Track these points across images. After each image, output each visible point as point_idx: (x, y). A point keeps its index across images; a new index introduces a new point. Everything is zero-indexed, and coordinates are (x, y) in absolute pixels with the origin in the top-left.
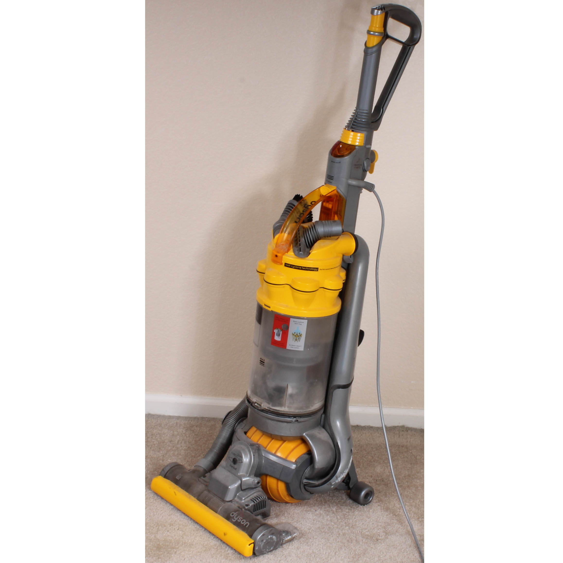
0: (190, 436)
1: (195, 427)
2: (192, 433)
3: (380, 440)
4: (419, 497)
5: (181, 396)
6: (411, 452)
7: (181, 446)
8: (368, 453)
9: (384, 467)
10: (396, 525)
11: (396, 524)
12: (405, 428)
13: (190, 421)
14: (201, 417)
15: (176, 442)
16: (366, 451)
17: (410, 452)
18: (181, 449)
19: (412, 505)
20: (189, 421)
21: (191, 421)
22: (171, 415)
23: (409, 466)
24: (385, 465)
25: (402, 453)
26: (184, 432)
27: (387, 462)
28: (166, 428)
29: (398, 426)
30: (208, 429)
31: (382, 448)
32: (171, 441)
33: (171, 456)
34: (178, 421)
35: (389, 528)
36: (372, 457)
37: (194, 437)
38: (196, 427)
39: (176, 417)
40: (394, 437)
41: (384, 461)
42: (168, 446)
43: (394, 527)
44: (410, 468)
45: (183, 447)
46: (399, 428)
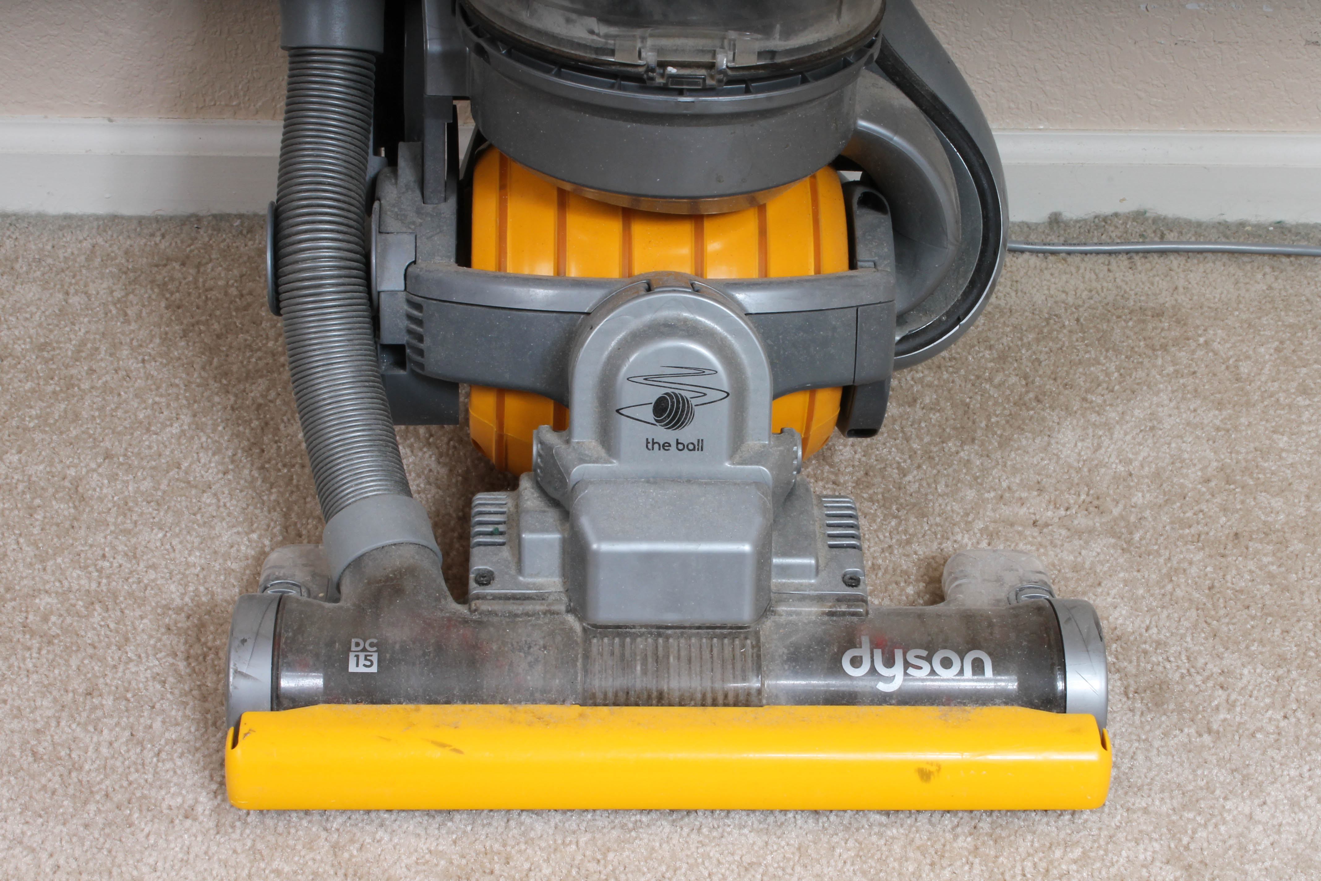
0: (144, 314)
1: (177, 266)
2: (154, 297)
3: (1049, 289)
4: (1307, 601)
5: (110, 120)
6: (1206, 342)
7: (91, 371)
8: (1002, 358)
9: (1090, 431)
10: (1229, 805)
11: (1226, 798)
12: (1150, 221)
13: (158, 239)
14: (215, 216)
15: (70, 347)
16: (991, 348)
17: (1202, 340)
18: (85, 386)
19: (1283, 659)
20: (153, 235)
21: (163, 236)
22: (73, 210)
23: (1211, 417)
24: (1094, 417)
25: (1164, 347)
26: (118, 294)
27: (1100, 400)
28: (35, 280)
29: (1116, 215)
30: (236, 272)
31: (1064, 326)
32: (42, 347)
33: (26, 429)
34: (100, 241)
35: (1195, 831)
36: (1026, 378)
37: (161, 317)
38: (183, 264)
39: (97, 218)
40: (1109, 270)
41: (1084, 399)
42: (22, 376)
43: (1224, 822)
44: (1218, 429)
45: (99, 378)
46: (1125, 223)
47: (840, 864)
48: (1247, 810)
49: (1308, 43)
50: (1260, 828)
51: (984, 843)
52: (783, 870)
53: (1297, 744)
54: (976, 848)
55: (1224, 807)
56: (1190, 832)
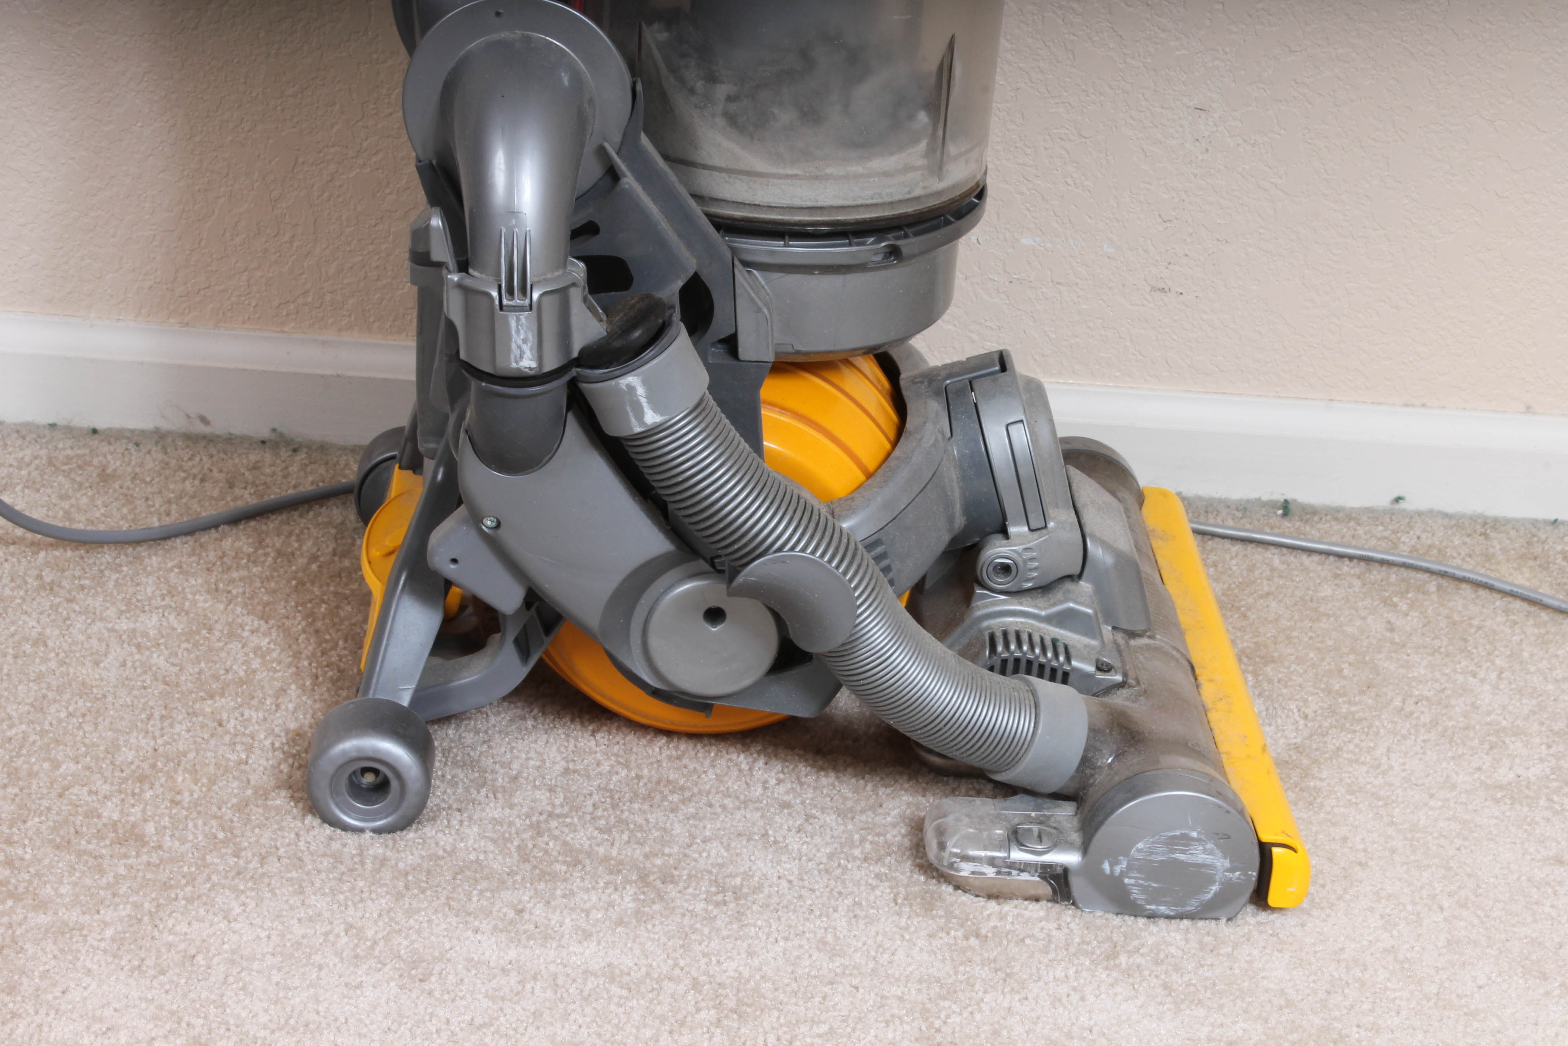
10: (988, 998)
11: (985, 992)
35: (948, 1017)
43: (980, 1010)
47: (574, 1028)
48: (1006, 1004)
49: (1153, 289)
50: (1018, 1018)
51: (727, 1017)
52: (515, 1030)
53: (1067, 950)
54: (719, 1020)
55: (982, 1000)
56: (943, 1016)
